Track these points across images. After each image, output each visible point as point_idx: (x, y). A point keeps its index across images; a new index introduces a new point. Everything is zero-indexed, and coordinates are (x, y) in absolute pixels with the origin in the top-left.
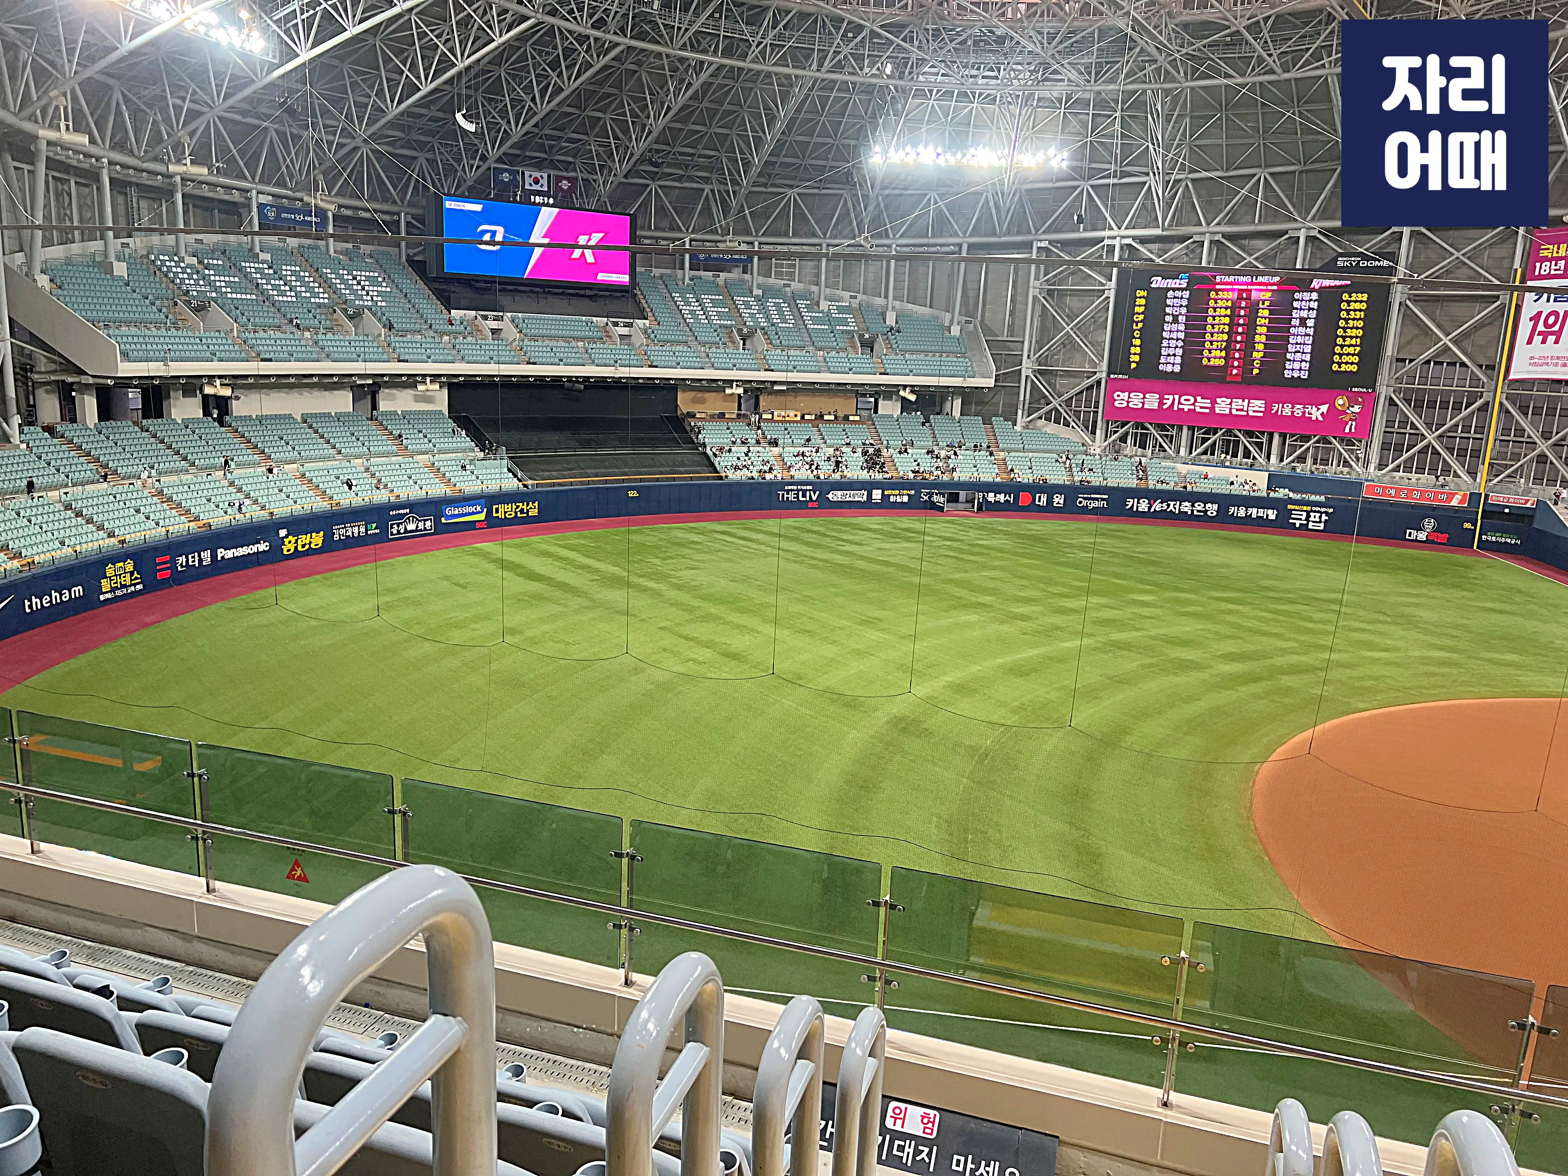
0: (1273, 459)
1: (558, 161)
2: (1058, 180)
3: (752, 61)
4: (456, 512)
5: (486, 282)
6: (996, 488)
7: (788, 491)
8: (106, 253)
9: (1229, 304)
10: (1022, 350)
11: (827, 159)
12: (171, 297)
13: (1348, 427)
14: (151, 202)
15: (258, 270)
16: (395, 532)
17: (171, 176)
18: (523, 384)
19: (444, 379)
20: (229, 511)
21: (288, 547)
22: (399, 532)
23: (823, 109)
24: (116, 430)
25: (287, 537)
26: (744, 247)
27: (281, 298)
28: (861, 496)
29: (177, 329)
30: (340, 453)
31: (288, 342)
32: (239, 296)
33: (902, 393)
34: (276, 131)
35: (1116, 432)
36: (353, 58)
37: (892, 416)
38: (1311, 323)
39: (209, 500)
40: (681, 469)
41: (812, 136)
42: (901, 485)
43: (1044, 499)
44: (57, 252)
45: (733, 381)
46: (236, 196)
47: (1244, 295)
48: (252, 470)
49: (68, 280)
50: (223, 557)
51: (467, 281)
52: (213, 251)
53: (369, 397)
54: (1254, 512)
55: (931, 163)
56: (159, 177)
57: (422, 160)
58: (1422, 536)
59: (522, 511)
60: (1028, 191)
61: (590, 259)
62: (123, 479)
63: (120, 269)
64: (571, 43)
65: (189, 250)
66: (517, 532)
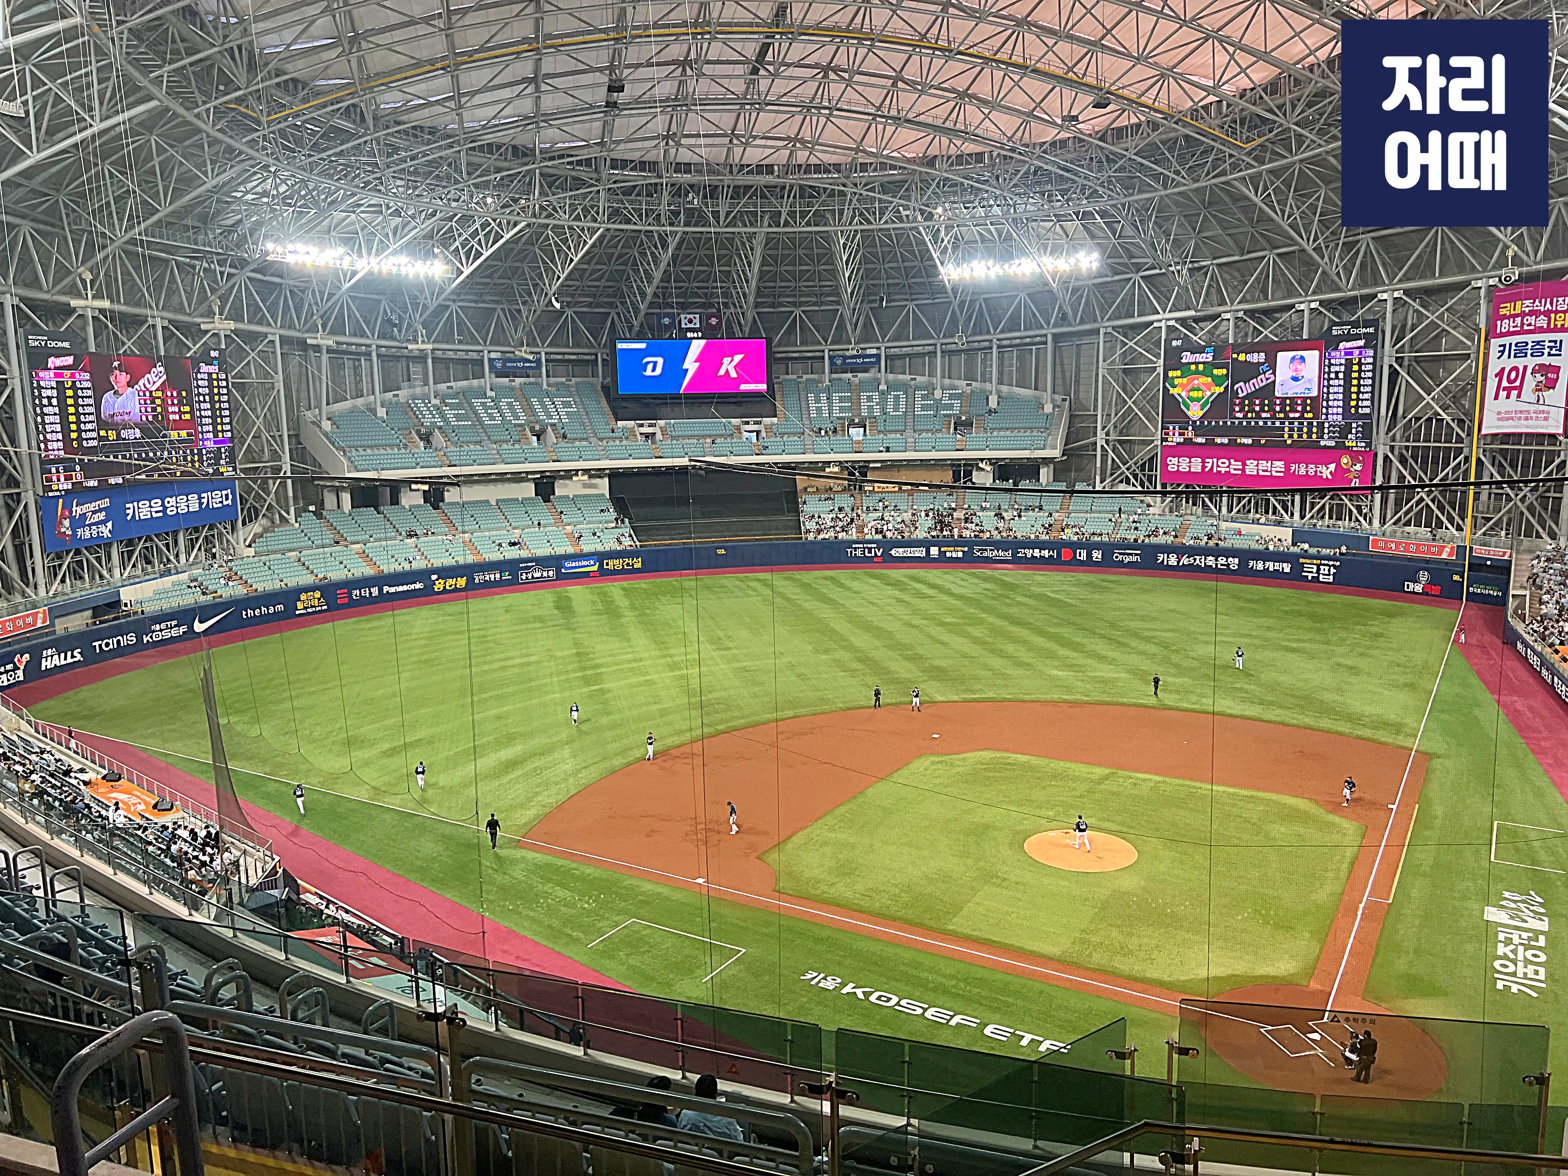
0: (1296, 516)
4: (573, 565)
5: (651, 398)
6: (1041, 546)
7: (856, 549)
8: (375, 403)
12: (410, 427)
16: (525, 578)
18: (656, 472)
20: (403, 563)
21: (438, 587)
22: (527, 578)
24: (358, 514)
25: (437, 580)
26: (873, 352)
27: (489, 422)
28: (921, 552)
29: (405, 448)
30: (510, 525)
32: (459, 423)
42: (955, 542)
43: (1084, 554)
45: (830, 462)
46: (475, 356)
49: (345, 422)
50: (387, 591)
52: (456, 393)
54: (1270, 565)
55: (983, 276)
56: (416, 351)
57: (613, 314)
58: (1418, 588)
59: (628, 565)
61: (733, 374)
63: (381, 412)
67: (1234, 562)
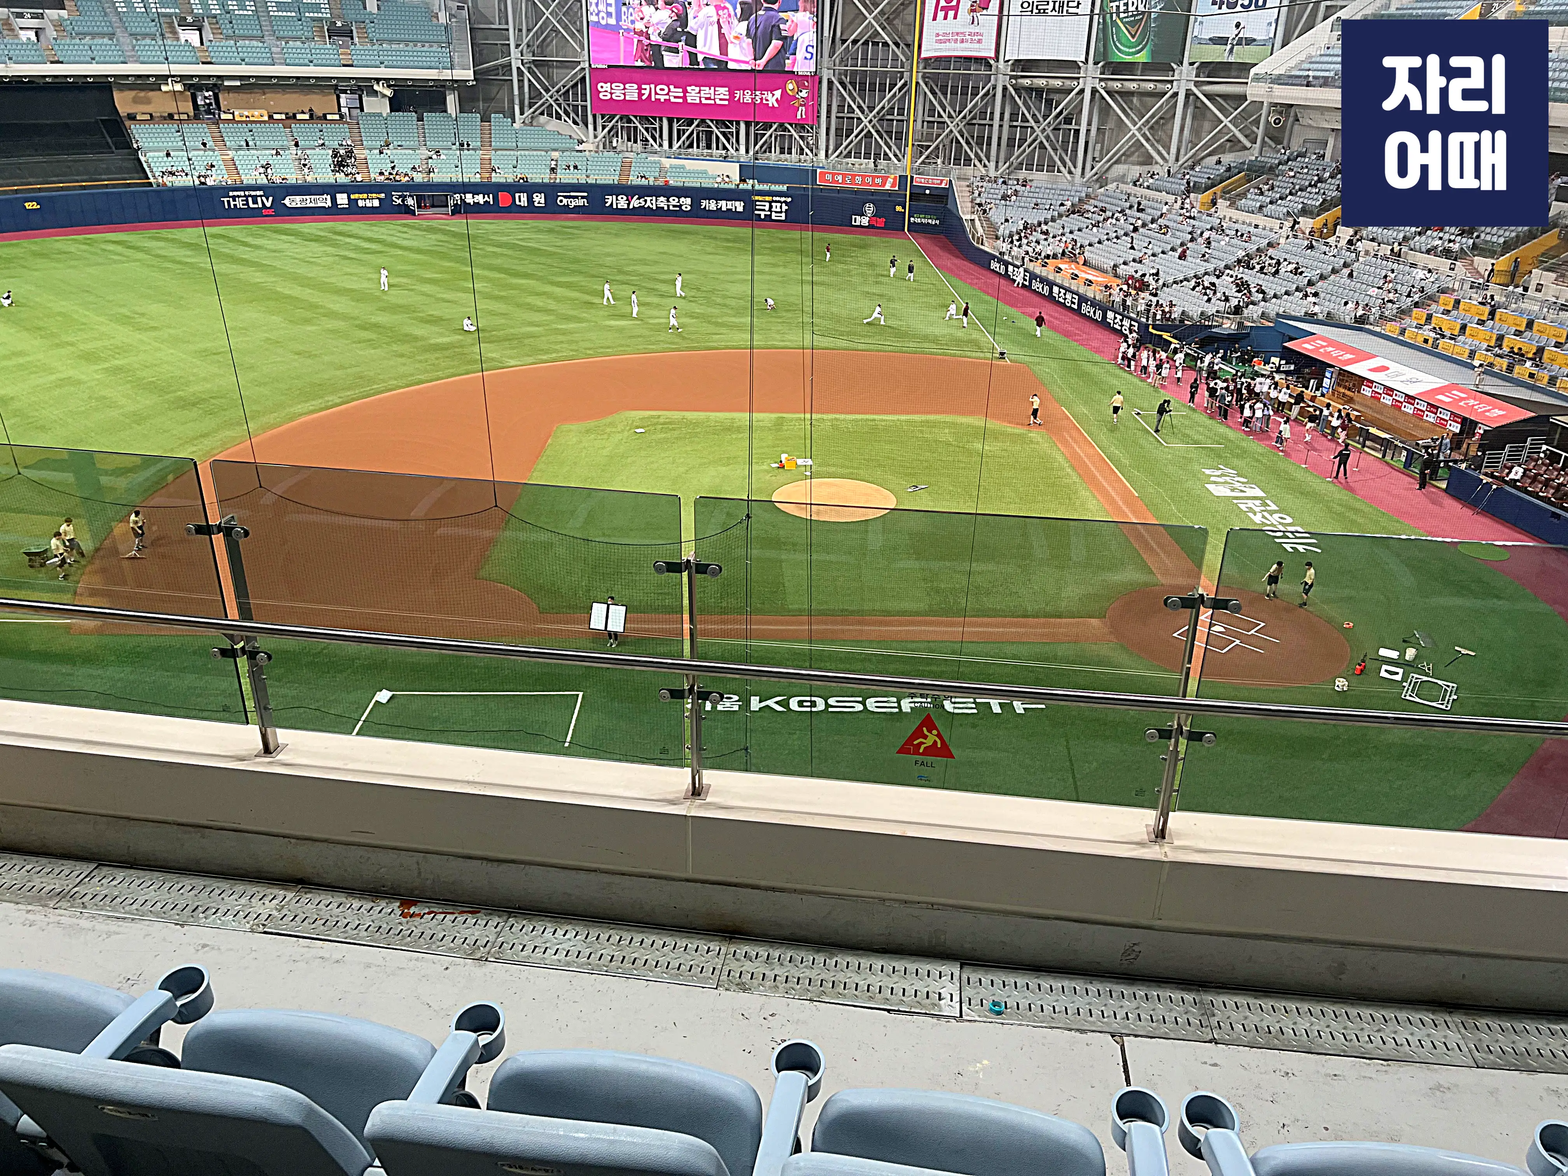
0: (742, 149)
6: (476, 188)
7: (234, 198)
10: (510, 39)
13: (799, 113)
28: (325, 201)
33: (376, 87)
35: (604, 127)
37: (380, 115)
40: (102, 177)
42: (371, 188)
43: (524, 198)
45: (170, 76)
54: (723, 205)
58: (865, 221)
67: (686, 202)
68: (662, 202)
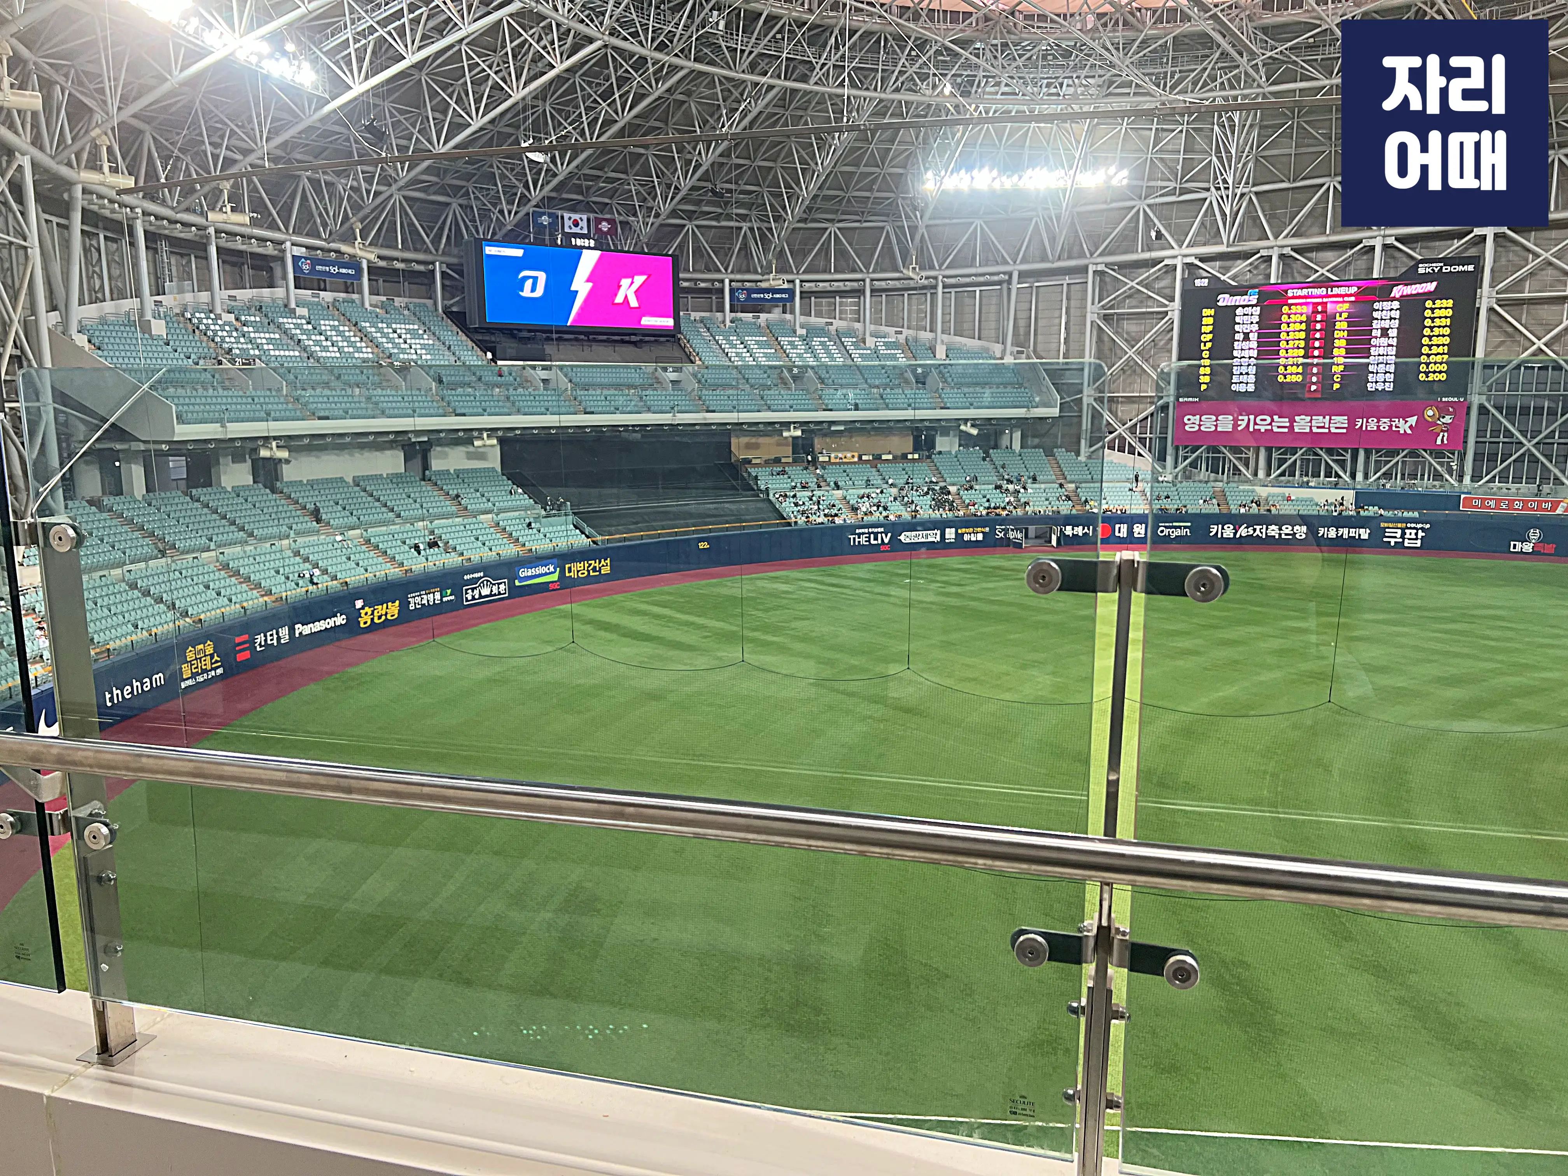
0: (1360, 476)
1: (594, 203)
2: (1112, 201)
3: (816, 83)
4: (529, 574)
5: (530, 331)
6: (1072, 521)
7: (859, 535)
8: (141, 312)
9: (1304, 318)
10: (1083, 378)
11: (871, 190)
12: (214, 355)
13: (1439, 438)
14: (179, 257)
15: (298, 326)
16: (470, 598)
17: (205, 228)
19: (500, 433)
20: (301, 582)
21: (365, 620)
22: (473, 597)
23: (873, 137)
24: (166, 501)
25: (363, 608)
26: (786, 286)
27: (324, 354)
28: (934, 536)
29: (225, 388)
30: (399, 516)
31: (341, 399)
32: (282, 353)
33: (963, 427)
34: (308, 178)
35: (1186, 458)
36: (397, 94)
37: (950, 453)
38: (1393, 333)
39: (278, 572)
40: (748, 517)
41: (857, 165)
42: (973, 522)
43: (1124, 528)
44: (91, 311)
45: (790, 423)
46: (270, 249)
47: (1320, 308)
48: (316, 538)
49: (106, 340)
50: (300, 633)
51: (510, 332)
52: (249, 308)
53: (419, 456)
54: (1345, 532)
56: (193, 228)
57: (454, 205)
58: (1528, 547)
59: (594, 569)
60: (1079, 214)
61: (634, 303)
62: (182, 553)
63: (159, 328)
64: (627, 71)
65: (225, 307)
66: (596, 591)
67: (1301, 530)
68: (1273, 530)
